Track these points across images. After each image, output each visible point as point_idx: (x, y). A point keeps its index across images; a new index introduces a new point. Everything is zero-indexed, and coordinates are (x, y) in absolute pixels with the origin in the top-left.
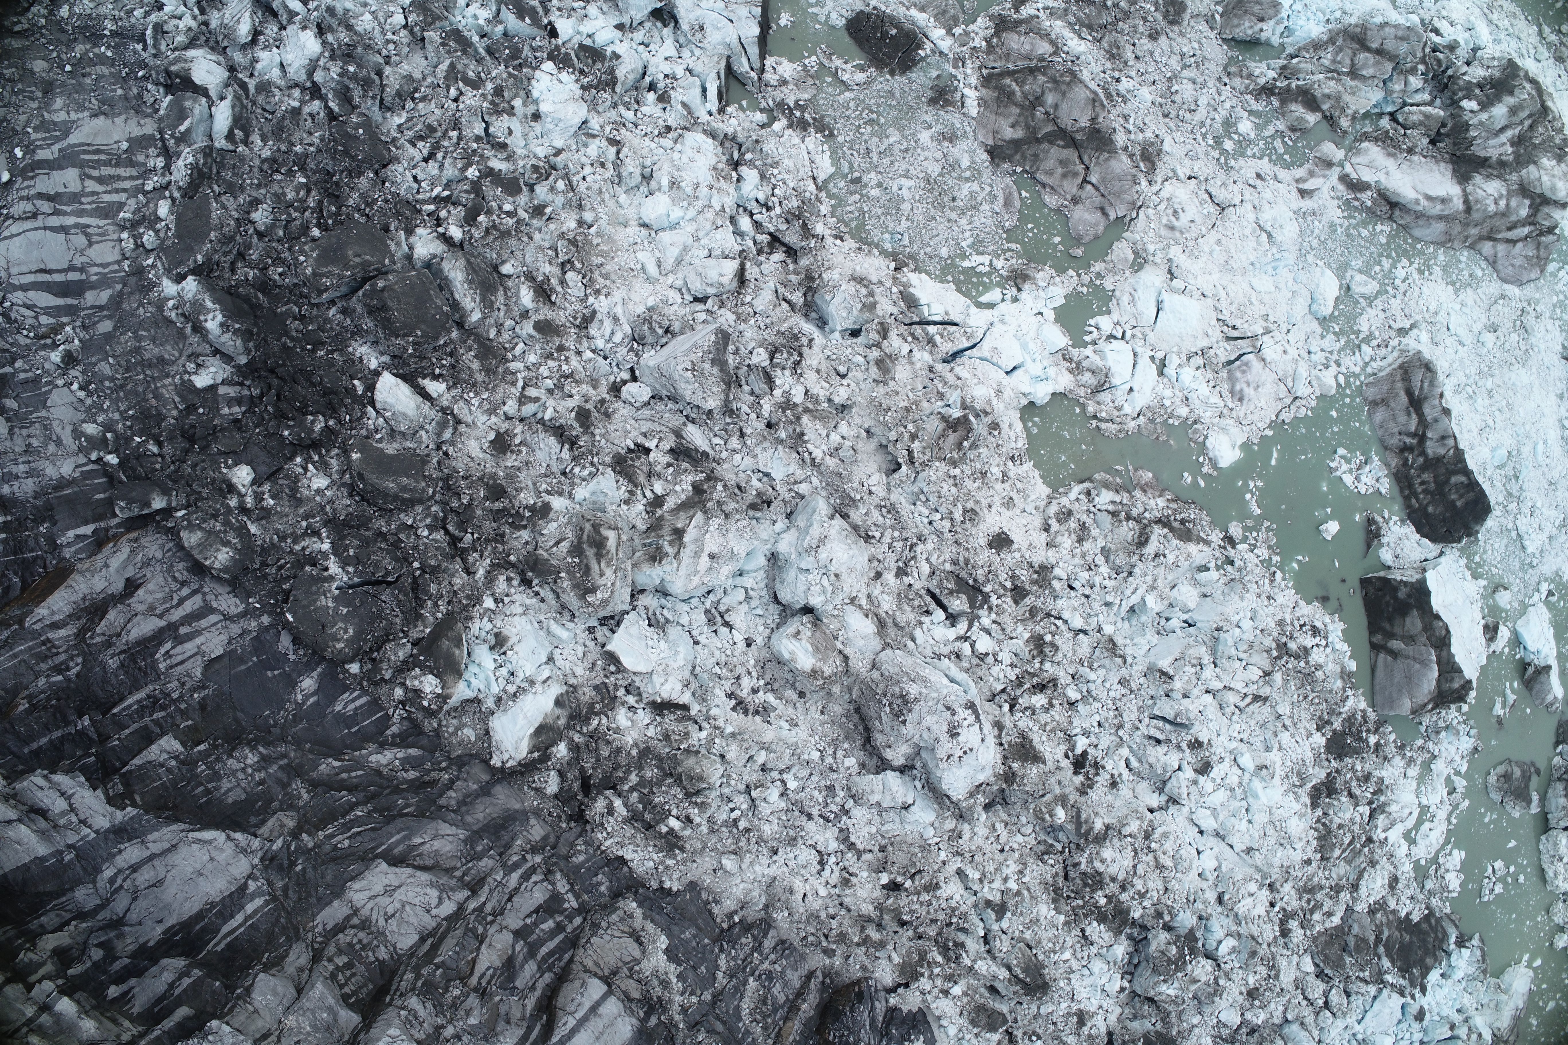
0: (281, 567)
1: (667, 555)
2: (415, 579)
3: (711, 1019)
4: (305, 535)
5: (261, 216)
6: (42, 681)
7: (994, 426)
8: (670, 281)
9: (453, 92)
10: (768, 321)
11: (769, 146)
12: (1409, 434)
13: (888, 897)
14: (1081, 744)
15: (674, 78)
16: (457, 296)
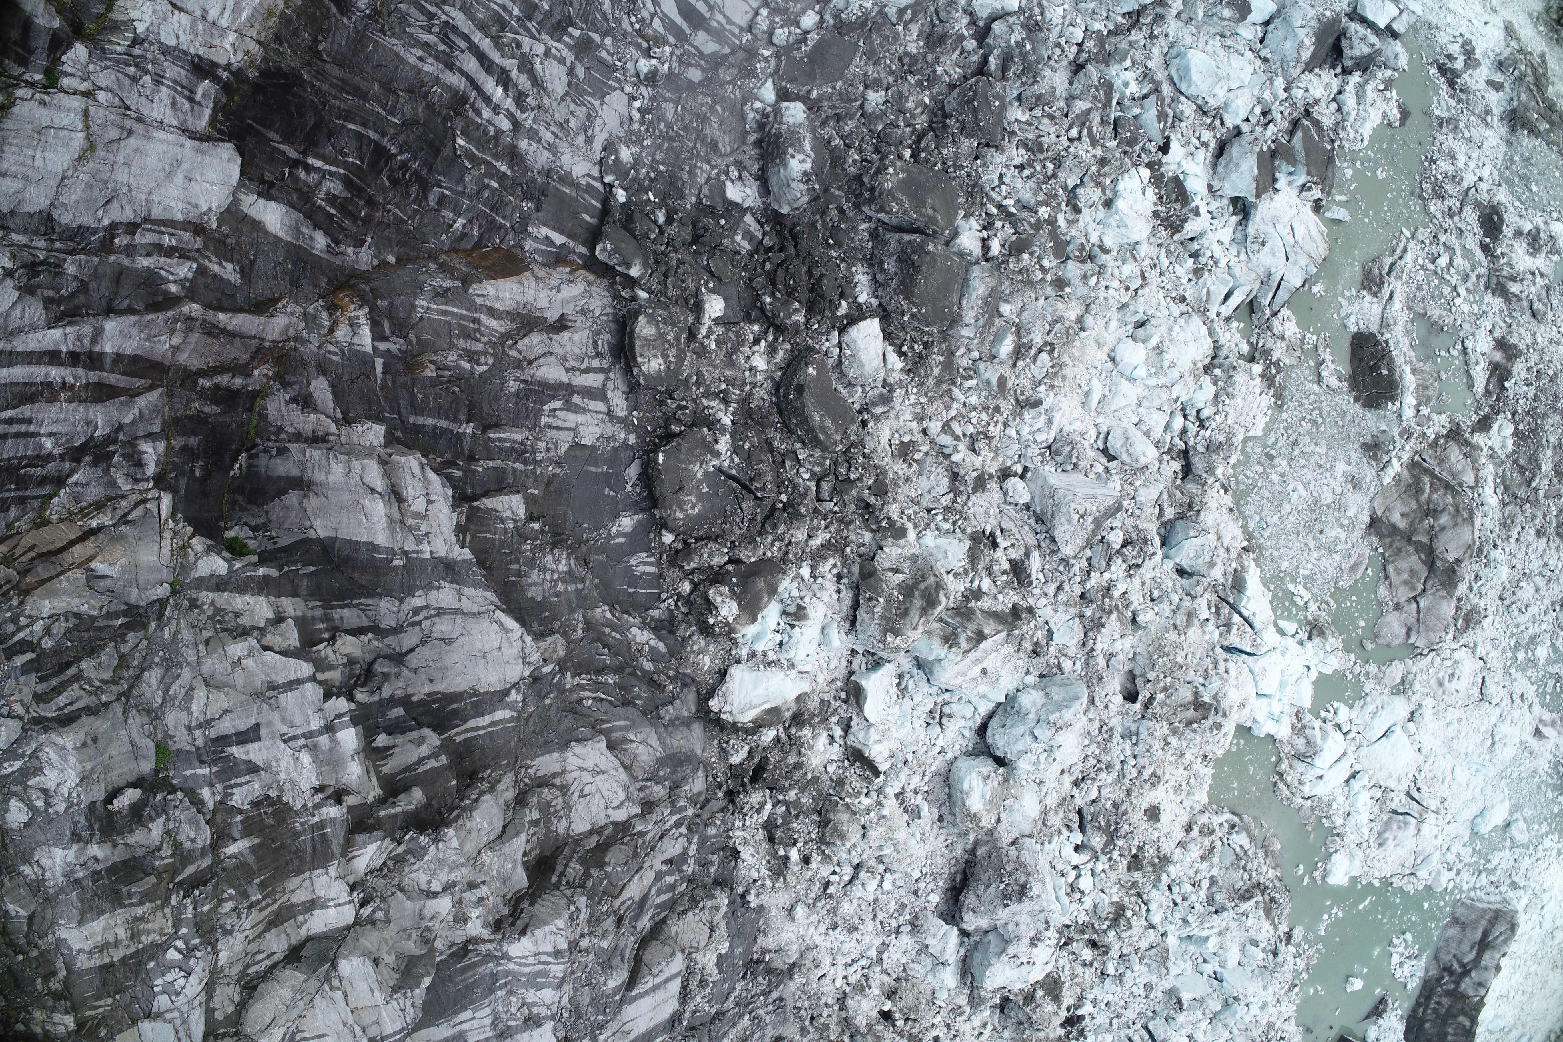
0: (680, 407)
1: (958, 645)
2: (773, 509)
3: (706, 1031)
4: (716, 395)
5: (875, 98)
6: (452, 358)
7: (1218, 726)
8: (1098, 421)
9: (1074, 133)
10: (1137, 512)
11: (1240, 378)
12: (1460, 962)
13: (878, 1023)
14: (1086, 1009)
15: (1216, 263)
16: (964, 303)
